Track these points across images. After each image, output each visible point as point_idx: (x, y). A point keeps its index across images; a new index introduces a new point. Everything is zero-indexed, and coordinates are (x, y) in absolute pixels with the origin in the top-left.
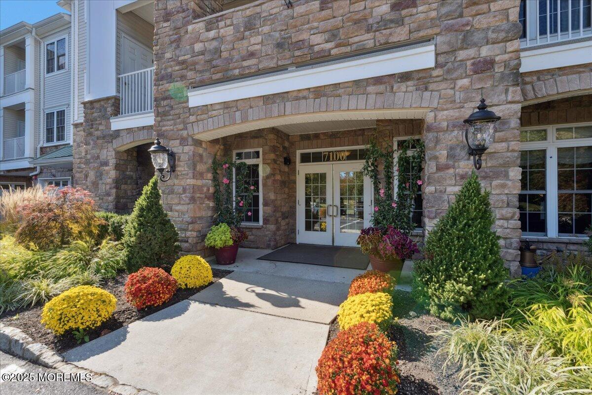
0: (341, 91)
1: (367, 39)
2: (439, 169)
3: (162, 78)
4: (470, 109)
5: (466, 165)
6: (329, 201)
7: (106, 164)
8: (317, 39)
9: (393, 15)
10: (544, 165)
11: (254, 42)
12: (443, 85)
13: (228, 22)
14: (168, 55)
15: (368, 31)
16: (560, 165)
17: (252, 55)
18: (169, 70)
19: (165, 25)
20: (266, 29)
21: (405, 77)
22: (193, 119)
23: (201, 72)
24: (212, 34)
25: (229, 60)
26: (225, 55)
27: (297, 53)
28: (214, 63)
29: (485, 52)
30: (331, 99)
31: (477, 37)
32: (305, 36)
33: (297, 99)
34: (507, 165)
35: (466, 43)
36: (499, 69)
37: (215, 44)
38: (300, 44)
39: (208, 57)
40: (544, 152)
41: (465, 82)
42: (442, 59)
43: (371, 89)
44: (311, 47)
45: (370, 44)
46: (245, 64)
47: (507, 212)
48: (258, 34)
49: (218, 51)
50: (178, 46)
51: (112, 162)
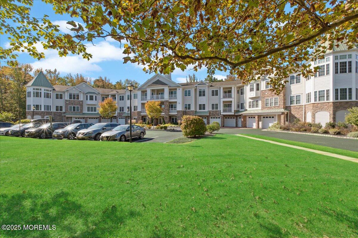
31: (167, 113)
36: (168, 115)
41: (166, 115)
51: (141, 117)
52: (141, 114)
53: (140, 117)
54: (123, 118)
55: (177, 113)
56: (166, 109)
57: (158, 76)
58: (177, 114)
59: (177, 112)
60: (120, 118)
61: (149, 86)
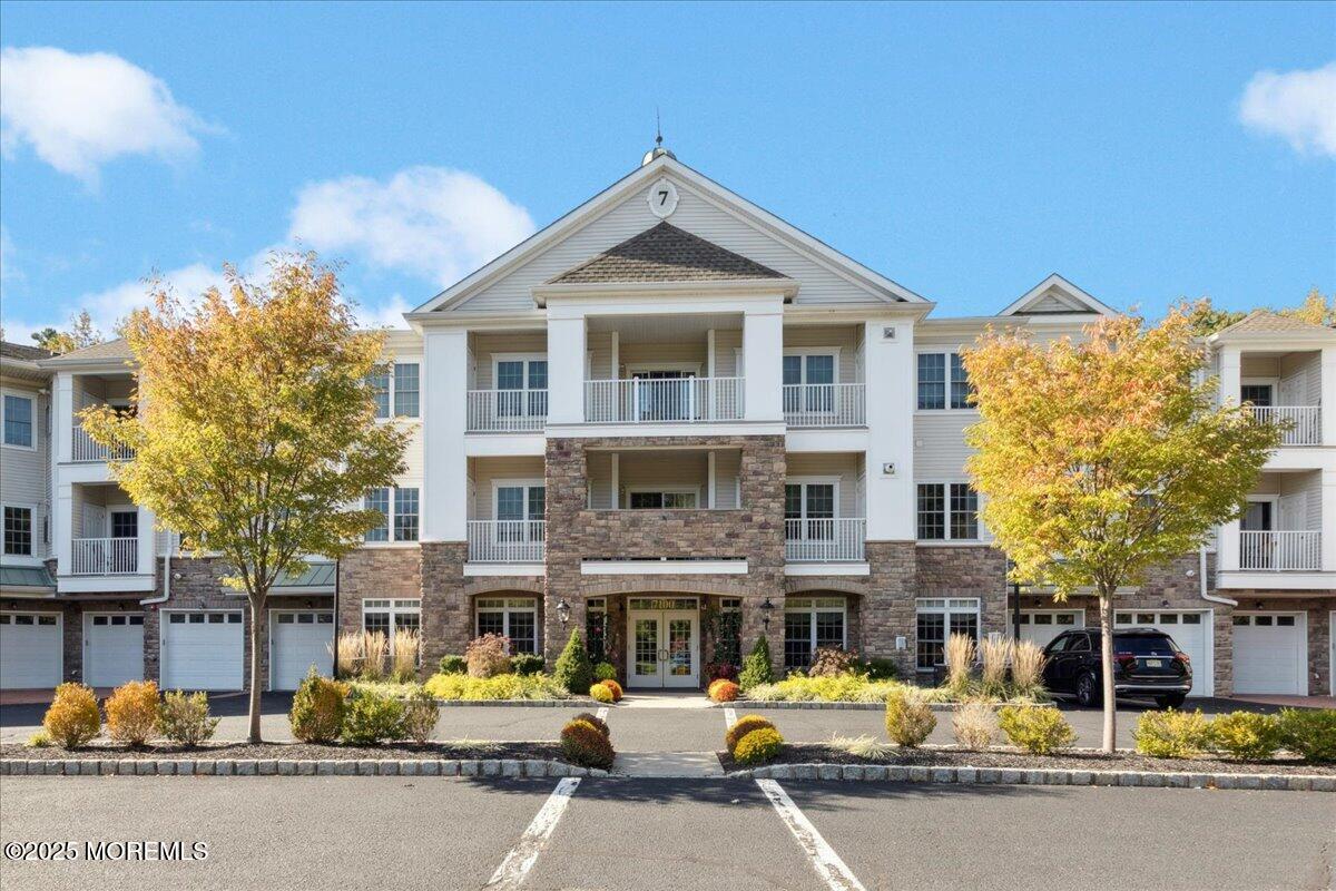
0: (697, 579)
1: (712, 551)
2: (750, 628)
3: (554, 547)
4: (763, 601)
5: (762, 627)
6: (659, 647)
7: (455, 608)
8: (682, 544)
9: (726, 540)
10: (809, 623)
11: (638, 536)
12: (751, 584)
13: (616, 517)
14: (560, 530)
15: (713, 546)
16: (818, 623)
17: (635, 545)
18: (562, 542)
19: (557, 505)
20: (647, 529)
21: (733, 576)
22: (584, 583)
23: (592, 549)
24: (602, 522)
25: (617, 544)
26: (613, 539)
27: (669, 550)
28: (604, 544)
29: (771, 570)
30: (691, 583)
31: (767, 561)
32: (674, 540)
33: (668, 579)
34: (779, 628)
35: (762, 564)
36: (776, 580)
37: (604, 530)
38: (670, 545)
39: (598, 539)
40: (809, 614)
41: (761, 584)
42: (751, 570)
43: (714, 580)
44: (678, 548)
45: (714, 554)
46: (630, 549)
47: (779, 650)
48: (640, 531)
49: (607, 537)
50: (571, 525)
51: (464, 607)
52: (469, 571)
53: (460, 598)
54: (217, 618)
55: (864, 570)
56: (764, 526)
57: (663, 184)
58: (864, 580)
59: (868, 557)
60: (178, 618)
61: (569, 277)
